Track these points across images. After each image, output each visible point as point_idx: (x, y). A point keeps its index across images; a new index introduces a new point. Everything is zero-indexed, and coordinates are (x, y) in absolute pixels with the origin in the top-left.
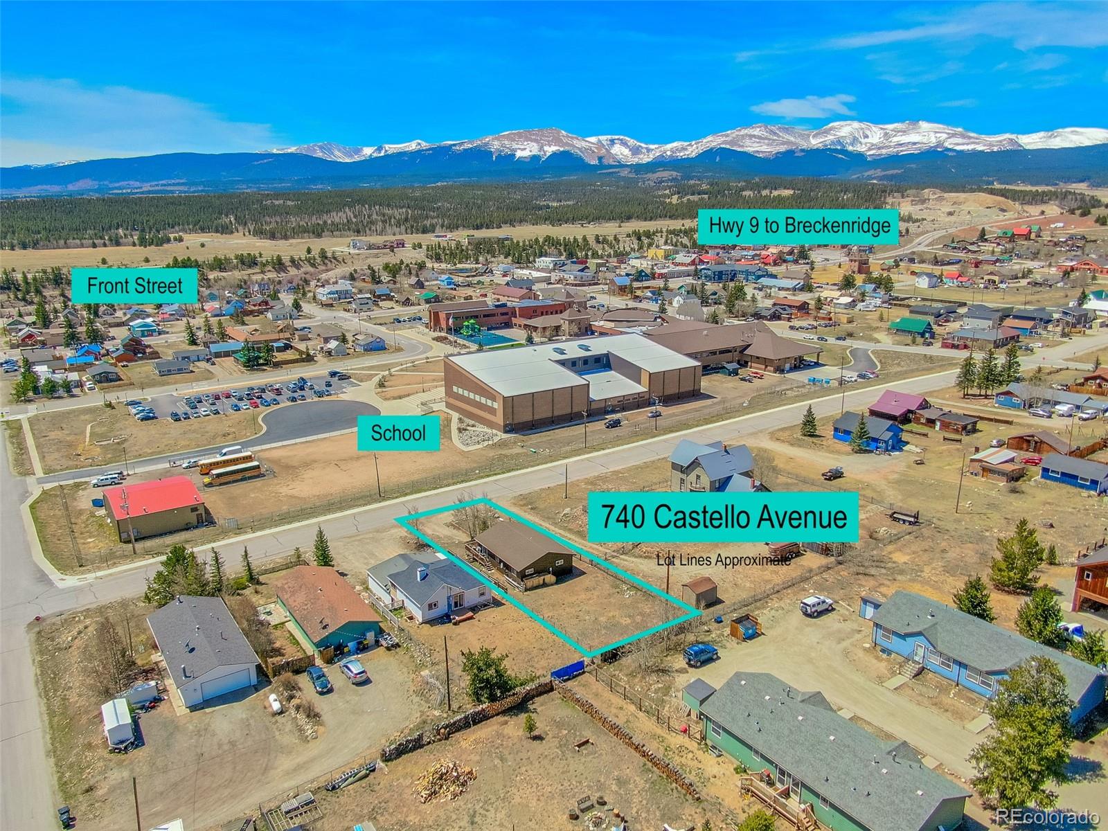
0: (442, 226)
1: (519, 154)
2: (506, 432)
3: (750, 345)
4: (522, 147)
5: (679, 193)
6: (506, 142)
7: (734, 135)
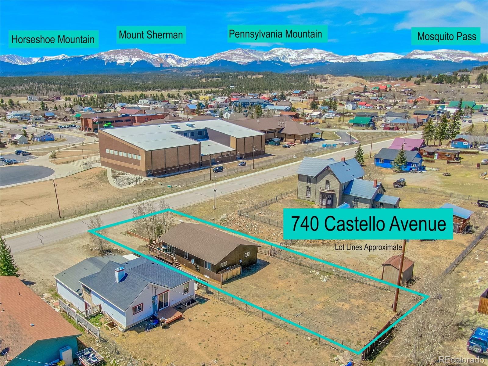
0: (81, 91)
1: (119, 62)
3: (283, 129)
4: (120, 58)
5: (205, 78)
6: (112, 55)
7: (227, 54)
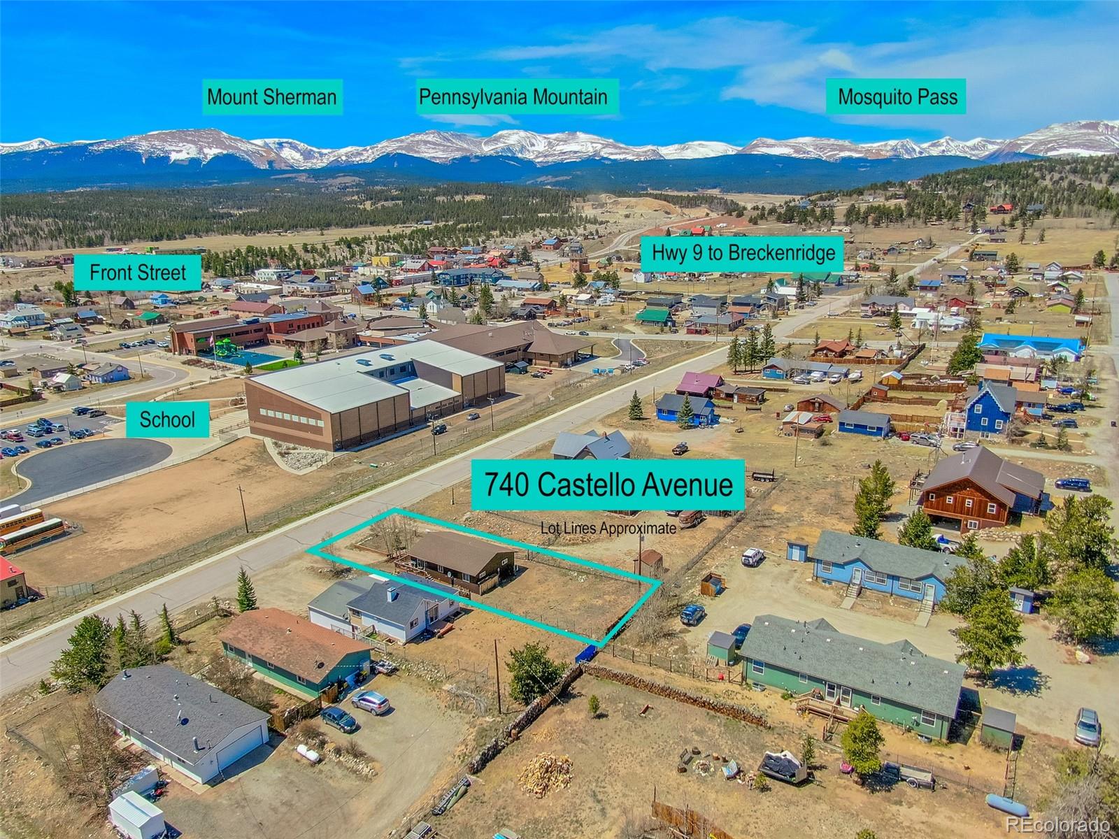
0: (112, 238)
1: (174, 157)
2: (336, 450)
3: (531, 344)
4: (177, 149)
5: (371, 199)
6: (156, 143)
7: (409, 141)
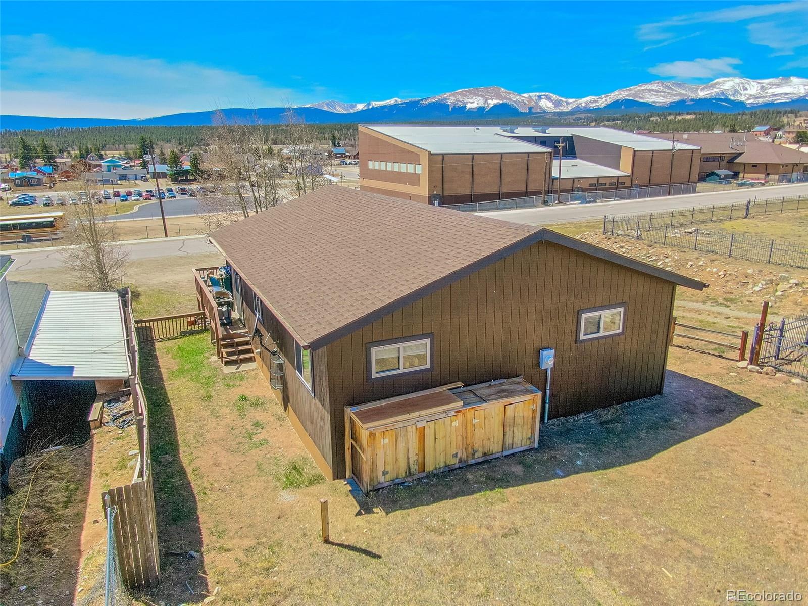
1: (469, 106)
4: (472, 101)
5: (596, 121)
6: (460, 97)
7: (636, 90)
